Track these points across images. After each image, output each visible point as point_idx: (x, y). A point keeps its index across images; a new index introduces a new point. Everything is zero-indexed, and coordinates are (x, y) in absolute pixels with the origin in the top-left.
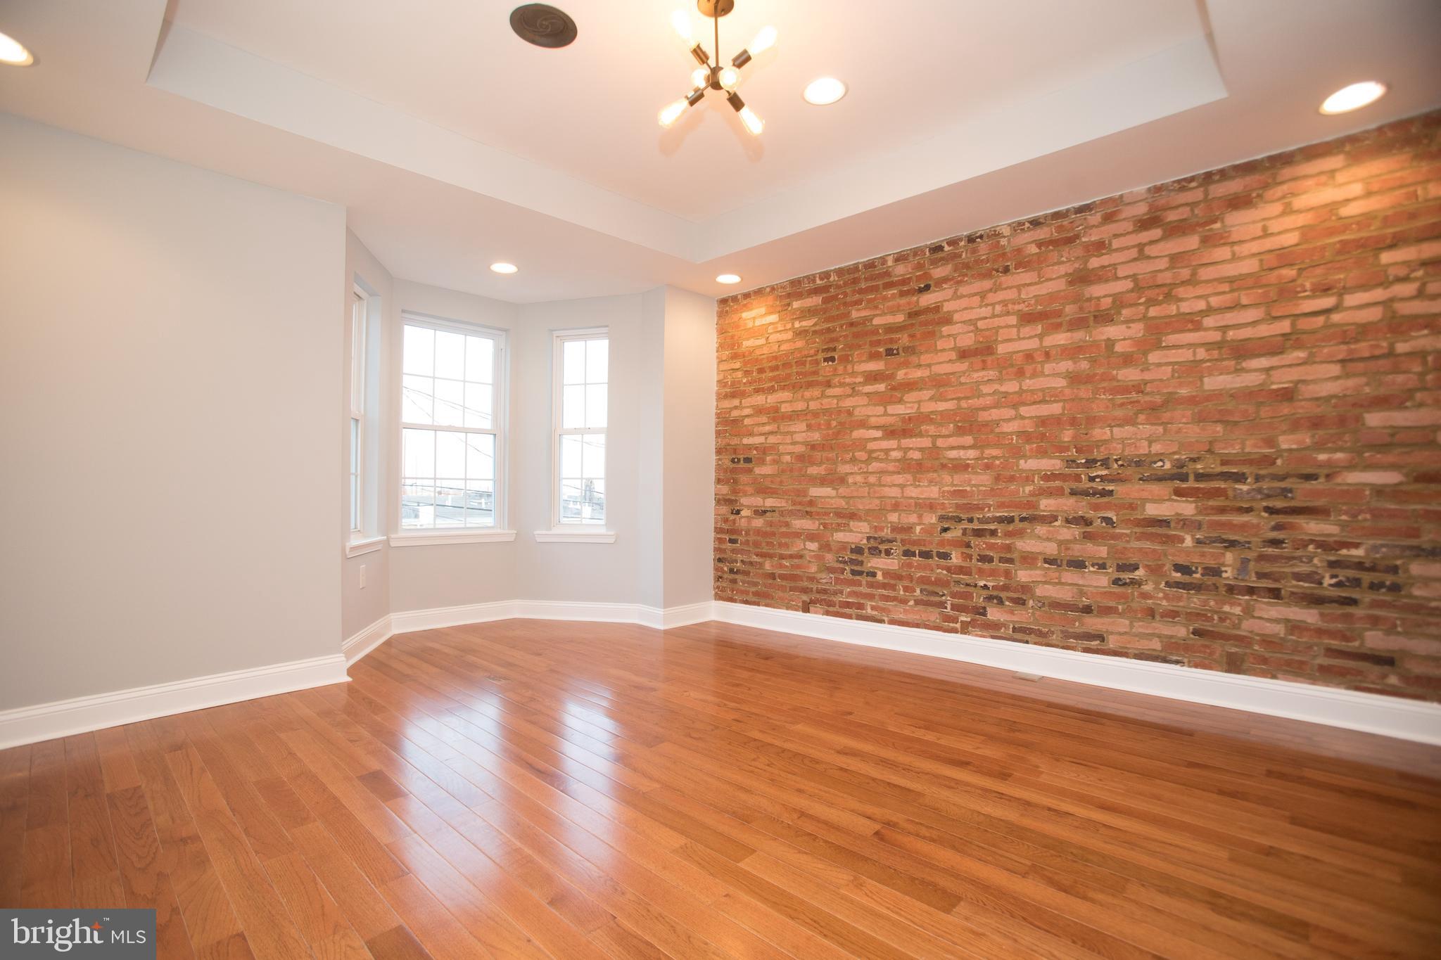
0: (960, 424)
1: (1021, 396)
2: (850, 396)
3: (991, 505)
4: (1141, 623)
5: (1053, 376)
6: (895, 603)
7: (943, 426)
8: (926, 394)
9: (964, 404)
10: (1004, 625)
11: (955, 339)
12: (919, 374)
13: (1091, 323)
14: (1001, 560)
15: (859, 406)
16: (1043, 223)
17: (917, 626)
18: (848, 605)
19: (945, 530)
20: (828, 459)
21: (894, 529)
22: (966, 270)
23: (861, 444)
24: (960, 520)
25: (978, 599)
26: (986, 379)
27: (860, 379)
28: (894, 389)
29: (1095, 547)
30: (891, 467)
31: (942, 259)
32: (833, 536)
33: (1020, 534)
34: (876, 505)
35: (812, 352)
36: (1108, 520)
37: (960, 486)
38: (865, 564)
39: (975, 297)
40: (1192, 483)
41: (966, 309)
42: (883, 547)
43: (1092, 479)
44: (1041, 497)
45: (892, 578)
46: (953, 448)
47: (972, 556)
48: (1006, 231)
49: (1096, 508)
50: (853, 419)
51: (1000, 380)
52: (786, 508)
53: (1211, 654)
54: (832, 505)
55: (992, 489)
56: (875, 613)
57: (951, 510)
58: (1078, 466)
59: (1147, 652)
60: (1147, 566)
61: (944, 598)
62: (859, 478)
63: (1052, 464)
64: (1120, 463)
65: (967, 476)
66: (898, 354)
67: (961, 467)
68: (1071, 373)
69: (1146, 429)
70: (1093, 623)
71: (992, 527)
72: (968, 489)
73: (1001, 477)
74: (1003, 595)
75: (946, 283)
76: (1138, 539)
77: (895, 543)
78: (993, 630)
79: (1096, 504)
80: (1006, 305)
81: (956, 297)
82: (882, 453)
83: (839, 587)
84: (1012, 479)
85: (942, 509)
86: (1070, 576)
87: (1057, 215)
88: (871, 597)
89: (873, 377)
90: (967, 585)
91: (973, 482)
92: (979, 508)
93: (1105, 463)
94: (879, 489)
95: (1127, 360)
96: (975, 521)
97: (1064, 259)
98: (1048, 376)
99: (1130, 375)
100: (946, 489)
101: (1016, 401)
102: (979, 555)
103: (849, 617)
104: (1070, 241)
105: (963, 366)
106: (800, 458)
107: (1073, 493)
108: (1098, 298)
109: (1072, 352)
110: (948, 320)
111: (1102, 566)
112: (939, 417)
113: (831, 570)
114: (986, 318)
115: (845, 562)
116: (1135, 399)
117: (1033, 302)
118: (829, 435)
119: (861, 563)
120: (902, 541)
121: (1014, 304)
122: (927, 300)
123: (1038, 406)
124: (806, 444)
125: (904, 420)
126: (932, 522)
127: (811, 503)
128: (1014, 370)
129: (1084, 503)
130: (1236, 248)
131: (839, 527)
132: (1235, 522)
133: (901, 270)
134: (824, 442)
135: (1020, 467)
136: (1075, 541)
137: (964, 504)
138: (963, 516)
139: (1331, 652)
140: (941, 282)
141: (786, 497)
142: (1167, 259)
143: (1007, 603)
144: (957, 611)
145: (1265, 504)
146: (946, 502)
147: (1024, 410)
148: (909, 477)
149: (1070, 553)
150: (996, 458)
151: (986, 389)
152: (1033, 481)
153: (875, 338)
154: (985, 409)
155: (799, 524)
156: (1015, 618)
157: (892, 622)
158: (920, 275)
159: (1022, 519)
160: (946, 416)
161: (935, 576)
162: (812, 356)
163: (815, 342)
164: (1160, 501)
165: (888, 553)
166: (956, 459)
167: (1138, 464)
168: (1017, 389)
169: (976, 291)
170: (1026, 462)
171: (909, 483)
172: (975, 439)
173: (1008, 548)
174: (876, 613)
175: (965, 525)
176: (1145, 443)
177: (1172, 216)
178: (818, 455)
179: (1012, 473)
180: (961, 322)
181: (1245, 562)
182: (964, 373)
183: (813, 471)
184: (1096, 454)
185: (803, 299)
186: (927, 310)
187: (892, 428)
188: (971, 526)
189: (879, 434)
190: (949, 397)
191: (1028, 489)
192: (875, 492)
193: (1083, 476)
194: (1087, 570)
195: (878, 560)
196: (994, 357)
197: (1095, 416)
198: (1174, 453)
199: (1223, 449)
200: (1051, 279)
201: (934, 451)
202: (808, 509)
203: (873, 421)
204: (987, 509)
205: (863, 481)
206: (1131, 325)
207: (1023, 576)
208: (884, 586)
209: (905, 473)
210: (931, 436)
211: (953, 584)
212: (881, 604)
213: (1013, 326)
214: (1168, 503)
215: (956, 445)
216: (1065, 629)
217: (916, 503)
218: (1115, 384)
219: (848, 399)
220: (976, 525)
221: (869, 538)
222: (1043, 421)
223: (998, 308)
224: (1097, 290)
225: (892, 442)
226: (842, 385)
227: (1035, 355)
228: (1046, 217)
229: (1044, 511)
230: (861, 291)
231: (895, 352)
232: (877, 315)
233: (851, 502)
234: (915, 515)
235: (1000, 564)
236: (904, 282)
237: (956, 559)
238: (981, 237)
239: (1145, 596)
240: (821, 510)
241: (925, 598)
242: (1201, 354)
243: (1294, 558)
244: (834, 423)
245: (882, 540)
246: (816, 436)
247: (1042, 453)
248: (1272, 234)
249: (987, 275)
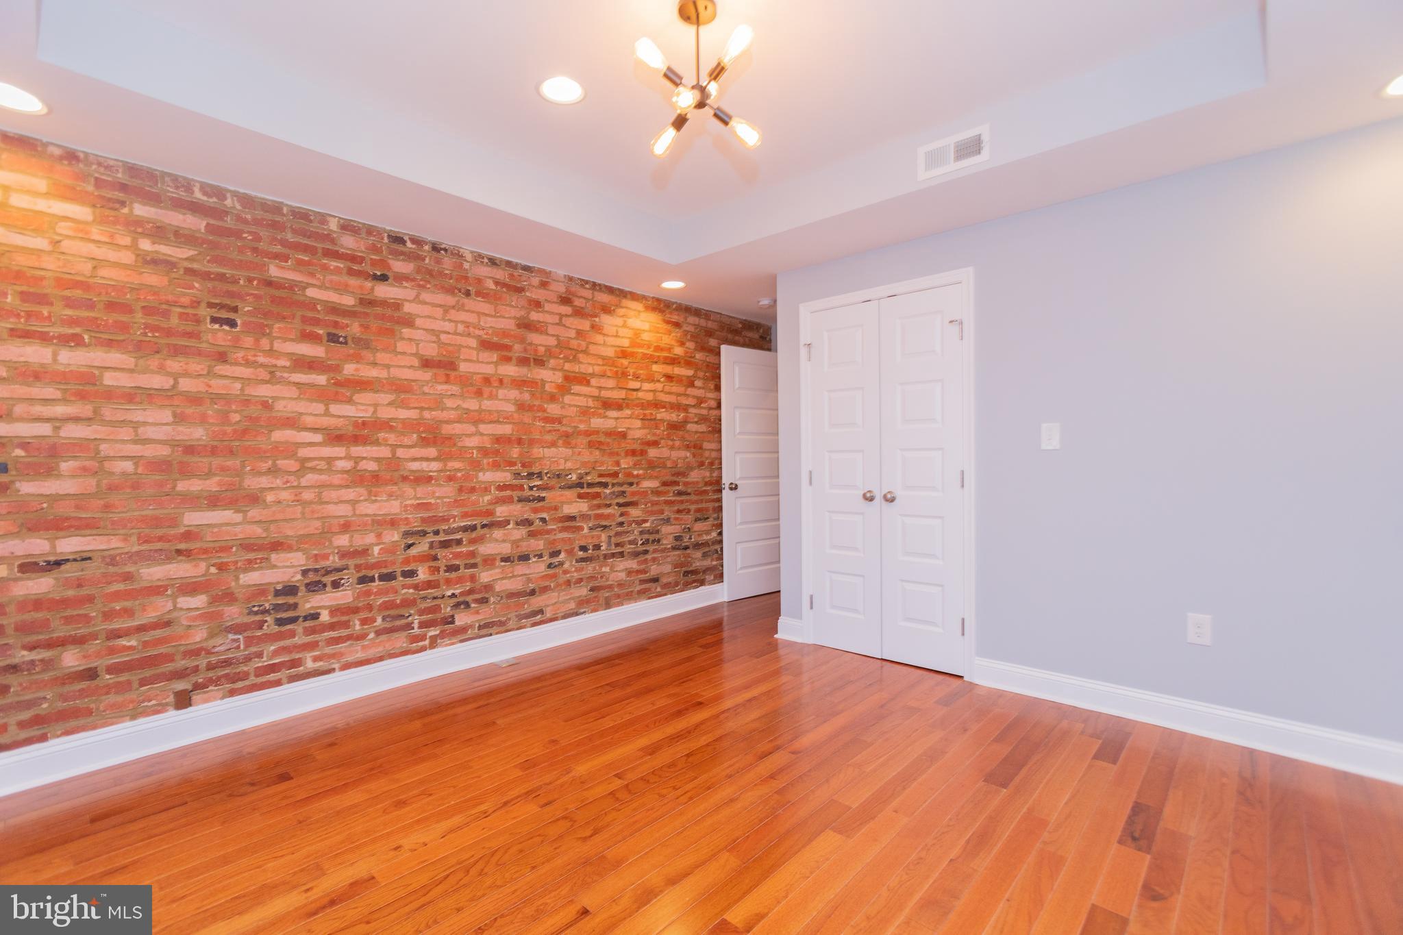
0: (423, 435)
1: (480, 414)
2: (267, 382)
3: (456, 516)
4: (564, 593)
5: (505, 401)
6: (348, 643)
7: (405, 436)
8: (385, 398)
9: (427, 414)
10: (471, 626)
11: (417, 345)
12: (373, 373)
13: (532, 364)
14: (467, 566)
15: (284, 398)
16: (498, 265)
17: (381, 659)
18: (273, 668)
19: (409, 546)
20: (223, 469)
21: (344, 555)
22: (428, 277)
23: (290, 450)
24: (424, 533)
25: (447, 610)
26: (449, 393)
27: (283, 362)
28: (338, 384)
29: (536, 542)
30: (337, 479)
31: (402, 253)
32: (237, 578)
33: (480, 539)
34: (317, 529)
35: (185, 300)
36: (543, 520)
37: (424, 498)
38: (299, 606)
39: (438, 308)
40: (586, 490)
41: (429, 317)
42: (328, 579)
43: (531, 488)
44: (497, 505)
45: (343, 614)
46: (415, 459)
47: (439, 568)
48: (469, 257)
49: (535, 511)
50: (274, 415)
51: (462, 396)
52: (122, 551)
53: (598, 601)
54: (235, 535)
55: (456, 501)
56: (319, 664)
57: (416, 524)
58: (523, 478)
59: (567, 612)
60: (566, 550)
61: (410, 618)
62: (285, 495)
63: (504, 476)
64: (548, 475)
65: (430, 488)
66: (346, 343)
67: (423, 479)
68: (517, 401)
69: (563, 451)
70: (537, 602)
71: (458, 536)
72: (433, 501)
73: (463, 489)
74: (469, 598)
75: (407, 281)
76: (560, 532)
77: (345, 571)
78: (461, 634)
79: (535, 508)
80: (468, 327)
81: (416, 299)
82: (323, 463)
83: (253, 649)
84: (473, 490)
85: (407, 524)
86: (520, 569)
87: (509, 264)
88: (313, 646)
89: (310, 365)
90: (435, 598)
91: (437, 495)
92: (445, 520)
93: (540, 475)
94: (320, 507)
95: (553, 398)
96: (441, 532)
97: (513, 303)
98: (501, 400)
99: (553, 409)
100: (409, 502)
101: (477, 419)
102: (446, 566)
103: (278, 683)
104: (520, 290)
105: (426, 375)
106: (160, 466)
107: (520, 500)
108: (537, 345)
109: (520, 384)
110: (409, 322)
111: (540, 556)
112: (400, 426)
113: (237, 629)
114: (449, 333)
115: (266, 612)
116: (557, 429)
117: (490, 332)
118: (225, 433)
119: (295, 606)
120: (358, 567)
121: (474, 328)
122: (384, 291)
123: (494, 425)
124: (171, 443)
125: (356, 425)
126: (393, 540)
127: (188, 536)
128: (474, 389)
129: (527, 508)
130: (606, 338)
131: (250, 565)
132: (605, 514)
133: (348, 242)
134: (215, 443)
135: (479, 479)
136: (521, 540)
137: (429, 517)
138: (429, 530)
139: (643, 582)
140: (401, 278)
141: (122, 532)
142: (574, 331)
143: (473, 605)
144: (426, 628)
145: (616, 501)
146: (409, 516)
147: (483, 428)
148: (362, 490)
149: (519, 550)
150: (459, 470)
151: (449, 403)
152: (490, 491)
153: (310, 314)
154: (448, 422)
155: (153, 573)
156: (480, 617)
157: (346, 666)
158: (375, 260)
159: (484, 526)
160: (410, 426)
161: (400, 597)
162: (185, 307)
163: (192, 287)
164: (570, 503)
165: (336, 585)
166: (419, 471)
167: (559, 476)
168: (477, 408)
169: (439, 303)
170: (484, 475)
171: (362, 498)
172: (439, 451)
173: (472, 554)
174: (321, 663)
175: (431, 538)
176: (562, 461)
177: (578, 302)
178: (202, 462)
179: (473, 485)
180: (424, 329)
181: (610, 537)
182: (428, 382)
183: (194, 486)
184: (535, 469)
185: (161, 208)
186: (384, 303)
187: (339, 432)
188: (437, 538)
189: (318, 438)
190: (411, 405)
191: (487, 498)
192: (313, 512)
193: (525, 486)
194: (530, 561)
195: (323, 596)
196: (457, 373)
197: (534, 439)
198: (577, 469)
199: (600, 466)
200: (504, 317)
201: (393, 463)
202: (182, 546)
203: (309, 420)
204: (452, 520)
205: (292, 497)
206: (556, 373)
207: (485, 577)
208: (332, 627)
209: (356, 487)
210: (391, 445)
211: (419, 601)
212: (329, 650)
213: (473, 348)
214: (575, 504)
215: (419, 456)
216: (517, 613)
217: (373, 520)
218: (546, 415)
219: (265, 386)
220: (442, 537)
221: (305, 573)
222: (498, 439)
223: (461, 328)
224: (535, 338)
225: (337, 449)
226: (248, 363)
227: (492, 380)
228: (501, 260)
229: (499, 517)
230: (284, 243)
231: (341, 339)
232: (313, 286)
233: (272, 527)
234: (372, 535)
235: (466, 571)
236: (353, 259)
237: (423, 574)
238: (446, 250)
239: (566, 572)
240: (212, 545)
241: (388, 625)
242: (591, 403)
243: (628, 532)
244: (236, 417)
245: (326, 570)
246: (198, 434)
247: (496, 466)
248: (619, 337)
249: (450, 291)
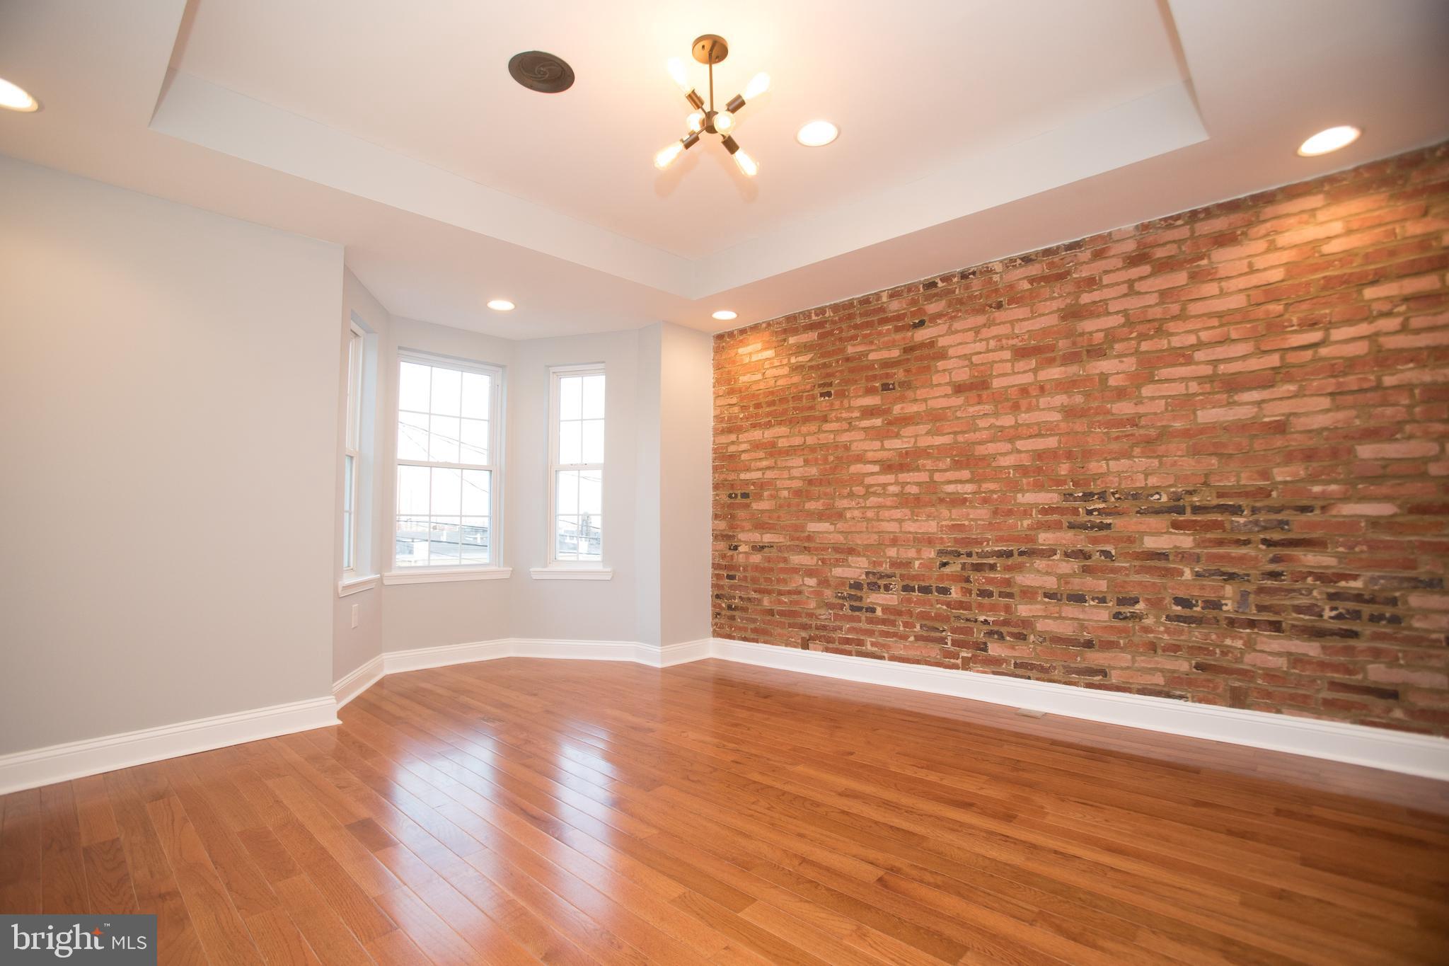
0: (957, 459)
1: (1017, 430)
2: (847, 431)
3: (990, 540)
4: (1143, 658)
5: (1049, 410)
6: (895, 639)
7: (940, 461)
8: (922, 429)
9: (960, 438)
10: (1005, 661)
11: (950, 373)
12: (914, 408)
13: (1085, 358)
14: (1001, 594)
15: (856, 441)
16: (1034, 260)
17: (918, 662)
18: (847, 641)
19: (944, 565)
20: (826, 494)
21: (893, 564)
22: (960, 306)
23: (859, 479)
24: (959, 555)
25: (979, 635)
26: (981, 414)
27: (856, 414)
28: (890, 423)
29: (1095, 581)
30: (889, 501)
31: (936, 295)
32: (831, 571)
33: (1019, 568)
34: (875, 540)
35: (808, 387)
36: (1107, 554)
37: (959, 520)
38: (864, 600)
39: (970, 332)
40: (1189, 516)
41: (960, 344)
42: (882, 582)
43: (1090, 513)
44: (1040, 531)
45: (891, 613)
46: (950, 482)
47: (971, 590)
48: (999, 268)
49: (1095, 541)
50: (850, 454)
51: (996, 414)
52: (782, 544)
53: (1215, 688)
54: (830, 540)
55: (990, 523)
56: (875, 649)
57: (949, 544)
58: (1076, 499)
59: (1149, 687)
60: (1147, 600)
61: (944, 633)
62: (857, 513)
63: (1050, 498)
64: (1117, 496)
65: (964, 510)
66: (894, 389)
67: (958, 501)
68: (1065, 406)
69: (1142, 463)
70: (1096, 658)
71: (991, 561)
72: (966, 523)
73: (999, 511)
74: (1004, 630)
75: (940, 318)
76: (1138, 572)
77: (894, 578)
78: (995, 666)
79: (1095, 537)
80: (1000, 340)
81: (951, 332)
82: (880, 488)
83: (838, 623)
84: (1010, 513)
85: (941, 544)
86: (1070, 610)
87: (1047, 252)
88: (870, 633)
89: (869, 412)
90: (968, 620)
91: (971, 516)
92: (978, 542)
93: (1102, 496)
94: (877, 524)
95: (1121, 394)
96: (974, 555)
97: (1056, 295)
98: (1043, 409)
99: (1124, 408)
100: (944, 523)
101: (1011, 435)
102: (978, 590)
103: (849, 653)
104: (1061, 277)
105: (959, 401)
106: (798, 493)
107: (1072, 526)
108: (1091, 333)
109: (1066, 386)
110: (943, 355)
111: (1103, 600)
112: (936, 451)
113: (830, 606)
114: (980, 353)
115: (844, 598)
116: (1130, 433)
117: (1026, 337)
118: (826, 470)
119: (860, 599)
120: (902, 576)
121: (1008, 339)
122: (922, 335)
123: (1034, 440)
124: (803, 478)
125: (901, 455)
126: (931, 556)
127: (809, 538)
128: (1010, 404)
129: (1083, 537)
130: (1223, 284)
131: (837, 563)
132: (1233, 555)
133: (895, 306)
134: (821, 477)
135: (1018, 501)
136: (1074, 575)
137: (963, 538)
138: (962, 551)
139: (1334, 685)
140: (935, 318)
141: (784, 533)
142: (1156, 295)
143: (1008, 638)
144: (959, 647)
145: (1262, 536)
146: (944, 536)
147: (1020, 444)
148: (907, 511)
149: (1070, 587)
150: (993, 492)
151: (982, 423)
152: (1031, 515)
153: (870, 373)
154: (981, 443)
155: (797, 559)
156: (1016, 654)
157: (893, 658)
158: (914, 311)
159: (1021, 554)
160: (943, 451)
161: (934, 611)
162: (808, 391)
163: (811, 377)
164: (1158, 534)
165: (887, 588)
166: (954, 493)
167: (1135, 497)
168: (1013, 423)
169: (970, 327)
170: (1023, 496)
171: (907, 518)
172: (972, 473)
173: (1008, 582)
174: (876, 649)
175: (964, 559)
176: (1142, 477)
177: (1160, 253)
178: (815, 490)
179: (1010, 507)
180: (956, 357)
181: (1245, 595)
182: (960, 407)
183: (811, 506)
184: (1093, 488)
185: (799, 334)
186: (922, 345)
187: (889, 463)
188: (969, 560)
189: (876, 468)
190: (945, 432)
191: (1026, 523)
192: (873, 527)
193: (1080, 509)
194: (1087, 604)
195: (878, 595)
196: (989, 391)
197: (1091, 450)
198: (1170, 486)
199: (1219, 481)
200: (1044, 315)
201: (932, 486)
202: (806, 545)
203: (870, 455)
204: (985, 543)
205: (861, 515)
206: (1124, 359)
207: (1024, 610)
208: (884, 622)
209: (903, 508)
210: (928, 470)
211: (952, 619)
212: (881, 640)
213: (1007, 361)
214: (1166, 536)
215: (954, 479)
216: (1066, 664)
217: (914, 537)
218: (1110, 417)
219: (845, 434)
220: (975, 560)
221: (867, 574)
222: (1039, 455)
223: (992, 343)
224: (1089, 325)
225: (889, 476)
226: (838, 420)
227: (1030, 389)
228: (1037, 253)
229: (1043, 545)
230: (856, 327)
231: (891, 386)
232: (873, 350)
233: (849, 537)
234: (914, 550)
235: (1001, 599)
236: (899, 317)
237: (955, 594)
238: (974, 273)
239: (1146, 630)
240: (819, 545)
241: (925, 634)
242: (1194, 387)
243: (1294, 590)
244: (831, 458)
245: (881, 575)
246: (813, 471)
247: (1039, 487)
248: (1258, 271)
249: (981, 311)
